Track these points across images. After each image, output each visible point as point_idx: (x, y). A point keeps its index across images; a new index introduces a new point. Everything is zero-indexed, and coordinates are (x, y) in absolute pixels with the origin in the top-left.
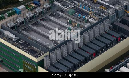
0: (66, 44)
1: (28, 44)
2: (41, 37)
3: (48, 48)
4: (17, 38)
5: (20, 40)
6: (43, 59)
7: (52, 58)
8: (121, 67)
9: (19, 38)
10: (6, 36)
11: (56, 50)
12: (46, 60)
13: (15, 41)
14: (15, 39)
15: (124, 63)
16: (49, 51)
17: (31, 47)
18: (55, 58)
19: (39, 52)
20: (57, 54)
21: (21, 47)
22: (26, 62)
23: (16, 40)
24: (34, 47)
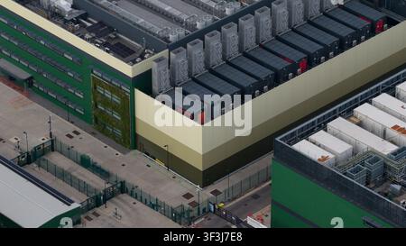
0: (220, 30)
1: (109, 28)
2: (150, 14)
3: (166, 39)
4: (77, 13)
5: (85, 17)
6: (151, 70)
7: (177, 67)
8: (378, 95)
9: (84, 12)
10: (46, 7)
11: (188, 45)
12: (159, 72)
13: (72, 20)
14: (70, 13)
15: (387, 83)
16: (168, 47)
17: (117, 37)
18: (186, 68)
19: (140, 52)
20: (190, 56)
21: (87, 36)
22: (102, 78)
23: (73, 17)
24: (127, 39)
